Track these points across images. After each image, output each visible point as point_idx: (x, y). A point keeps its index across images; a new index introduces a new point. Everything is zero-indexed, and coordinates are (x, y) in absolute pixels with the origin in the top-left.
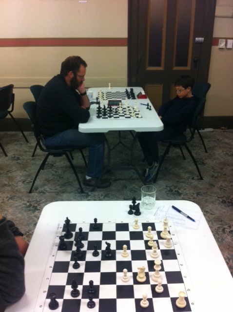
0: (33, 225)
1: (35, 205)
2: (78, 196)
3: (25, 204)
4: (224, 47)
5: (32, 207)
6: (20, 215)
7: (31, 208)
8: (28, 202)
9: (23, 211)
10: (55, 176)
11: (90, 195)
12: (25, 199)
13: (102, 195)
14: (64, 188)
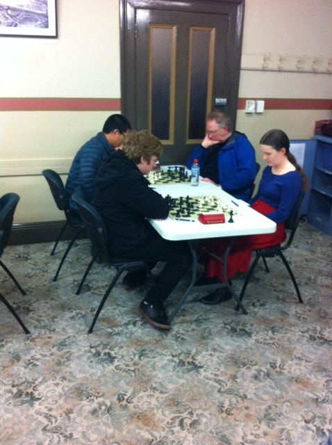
0: (41, 432)
1: (30, 390)
2: (97, 363)
3: (10, 391)
4: (253, 111)
5: (23, 396)
6: (10, 416)
7: (24, 398)
8: (13, 386)
9: (11, 407)
10: (41, 328)
11: (114, 358)
12: (5, 382)
13: (135, 355)
14: (65, 350)
